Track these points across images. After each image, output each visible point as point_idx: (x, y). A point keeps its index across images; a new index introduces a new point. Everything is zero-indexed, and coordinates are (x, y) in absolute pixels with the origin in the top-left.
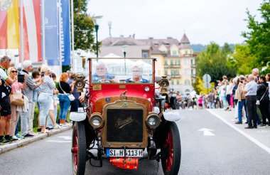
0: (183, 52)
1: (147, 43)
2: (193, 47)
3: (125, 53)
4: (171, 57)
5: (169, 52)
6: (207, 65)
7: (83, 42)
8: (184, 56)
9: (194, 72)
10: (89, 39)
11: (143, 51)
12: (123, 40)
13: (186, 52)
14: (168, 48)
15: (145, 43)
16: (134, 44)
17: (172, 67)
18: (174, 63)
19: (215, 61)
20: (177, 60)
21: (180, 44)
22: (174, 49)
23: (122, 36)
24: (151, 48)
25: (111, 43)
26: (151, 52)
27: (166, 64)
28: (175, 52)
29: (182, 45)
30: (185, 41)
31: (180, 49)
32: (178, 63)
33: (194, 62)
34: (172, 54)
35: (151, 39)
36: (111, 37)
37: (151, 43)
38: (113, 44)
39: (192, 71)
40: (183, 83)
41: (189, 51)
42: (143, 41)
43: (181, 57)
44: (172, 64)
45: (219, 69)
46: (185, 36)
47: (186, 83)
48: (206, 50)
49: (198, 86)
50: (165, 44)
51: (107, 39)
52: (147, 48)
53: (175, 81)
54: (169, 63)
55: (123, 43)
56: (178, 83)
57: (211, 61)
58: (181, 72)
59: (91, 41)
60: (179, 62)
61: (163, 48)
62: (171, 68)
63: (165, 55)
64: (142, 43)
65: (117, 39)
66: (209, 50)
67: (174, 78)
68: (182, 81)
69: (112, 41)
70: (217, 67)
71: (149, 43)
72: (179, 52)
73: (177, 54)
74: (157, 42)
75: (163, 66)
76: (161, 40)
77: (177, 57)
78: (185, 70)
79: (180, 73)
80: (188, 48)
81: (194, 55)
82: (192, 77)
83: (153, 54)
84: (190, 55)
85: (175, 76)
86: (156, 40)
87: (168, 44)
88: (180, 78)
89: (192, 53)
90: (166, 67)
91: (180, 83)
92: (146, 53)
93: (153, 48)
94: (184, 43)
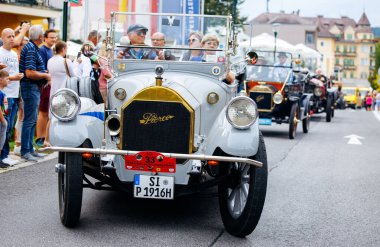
0: (360, 36)
1: (314, 23)
2: (375, 31)
3: (276, 34)
4: (344, 42)
5: (343, 35)
8: (362, 42)
9: (374, 64)
11: (307, 32)
12: (283, 17)
13: (365, 36)
14: (342, 30)
15: (311, 22)
16: (297, 23)
17: (345, 54)
18: (348, 50)
20: (353, 47)
21: (357, 26)
22: (349, 31)
23: (283, 12)
24: (318, 29)
25: (268, 20)
26: (317, 34)
27: (338, 50)
28: (350, 36)
29: (360, 27)
30: (364, 22)
31: (357, 32)
32: (353, 51)
33: (374, 50)
34: (346, 38)
35: (320, 17)
36: (268, 13)
37: (320, 23)
38: (272, 20)
39: (371, 61)
40: (359, 76)
41: (368, 37)
42: (310, 19)
43: (358, 43)
44: (345, 51)
46: (364, 16)
47: (362, 76)
49: (375, 82)
50: (337, 24)
51: (263, 14)
52: (313, 28)
53: (348, 73)
54: (342, 50)
55: (285, 21)
56: (352, 76)
58: (357, 62)
60: (355, 49)
61: (335, 31)
62: (344, 56)
63: (337, 39)
64: (307, 22)
65: (276, 14)
67: (348, 69)
68: (357, 74)
69: (270, 18)
71: (317, 23)
72: (356, 36)
73: (353, 38)
74: (327, 22)
75: (333, 54)
76: (333, 19)
77: (353, 42)
78: (363, 59)
79: (356, 64)
80: (367, 31)
81: (375, 42)
82: (371, 69)
83: (320, 37)
84: (370, 40)
85: (349, 67)
86: (325, 19)
87: (341, 25)
88: (354, 69)
89: (373, 38)
90: (338, 54)
91: (355, 76)
92: (311, 35)
93: (322, 30)
94: (362, 25)
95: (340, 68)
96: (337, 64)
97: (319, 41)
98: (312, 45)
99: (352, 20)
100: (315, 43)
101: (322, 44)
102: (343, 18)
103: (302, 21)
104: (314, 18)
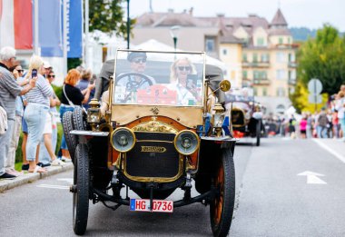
0: (275, 40)
1: (214, 24)
2: (293, 32)
3: (175, 40)
4: (254, 48)
5: (251, 40)
6: (317, 63)
7: (104, 18)
8: (277, 48)
9: (294, 76)
10: (114, 15)
11: (207, 37)
12: (172, 17)
13: (281, 40)
14: (250, 33)
15: (210, 24)
16: (191, 25)
17: (255, 65)
18: (259, 59)
19: (330, 57)
20: (265, 53)
21: (269, 26)
22: (260, 35)
23: (171, 10)
24: (221, 32)
25: (152, 22)
26: (220, 39)
27: (245, 60)
28: (261, 41)
29: (274, 28)
30: (280, 22)
31: (270, 35)
32: (265, 60)
33: (293, 59)
34: (256, 43)
35: (221, 16)
36: (152, 12)
37: (221, 24)
38: (156, 23)
39: (290, 73)
40: (274, 93)
41: (286, 40)
42: (207, 19)
43: (271, 49)
44: (255, 61)
45: (337, 71)
46: (279, 13)
47: (278, 94)
48: (315, 37)
49: (300, 100)
50: (244, 26)
51: (145, 14)
52: (214, 31)
53: (260, 90)
54: (250, 59)
55: (172, 22)
56: (265, 94)
57: (323, 57)
58: (271, 74)
59: (118, 17)
60: (268, 57)
61: (241, 33)
62: (253, 67)
63: (244, 45)
64: (205, 23)
65: (160, 15)
66: (320, 38)
67: (259, 84)
68: (272, 90)
69: (154, 19)
70: (334, 67)
71: (217, 24)
72: (268, 40)
73: (265, 44)
74: (230, 23)
75: (240, 64)
76: (238, 19)
77: (265, 49)
78: (279, 71)
79: (269, 77)
80: (284, 33)
81: (295, 47)
82: (290, 84)
83: (223, 43)
84: (287, 45)
85: (260, 82)
86: (228, 19)
87: (249, 26)
88: (267, 85)
89: (291, 42)
90: (246, 65)
91: (268, 93)
92: (211, 41)
93: (224, 33)
94: (277, 25)
95: (249, 83)
96: (245, 78)
97: (222, 48)
98: (214, 54)
99: (263, 19)
100: (217, 50)
101: (225, 52)
102: (251, 16)
103: (196, 22)
104: (214, 18)
